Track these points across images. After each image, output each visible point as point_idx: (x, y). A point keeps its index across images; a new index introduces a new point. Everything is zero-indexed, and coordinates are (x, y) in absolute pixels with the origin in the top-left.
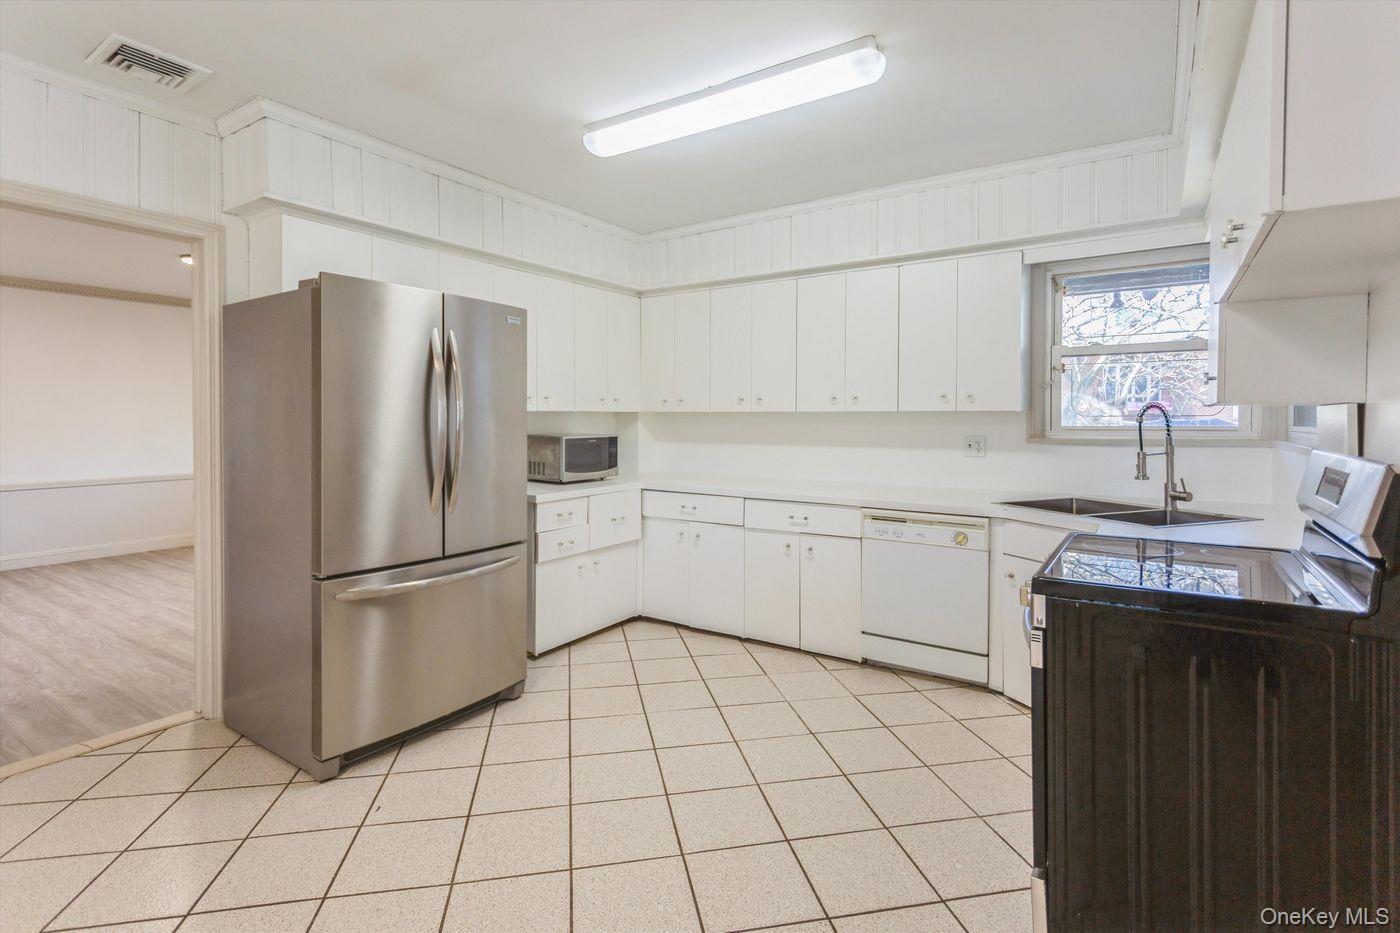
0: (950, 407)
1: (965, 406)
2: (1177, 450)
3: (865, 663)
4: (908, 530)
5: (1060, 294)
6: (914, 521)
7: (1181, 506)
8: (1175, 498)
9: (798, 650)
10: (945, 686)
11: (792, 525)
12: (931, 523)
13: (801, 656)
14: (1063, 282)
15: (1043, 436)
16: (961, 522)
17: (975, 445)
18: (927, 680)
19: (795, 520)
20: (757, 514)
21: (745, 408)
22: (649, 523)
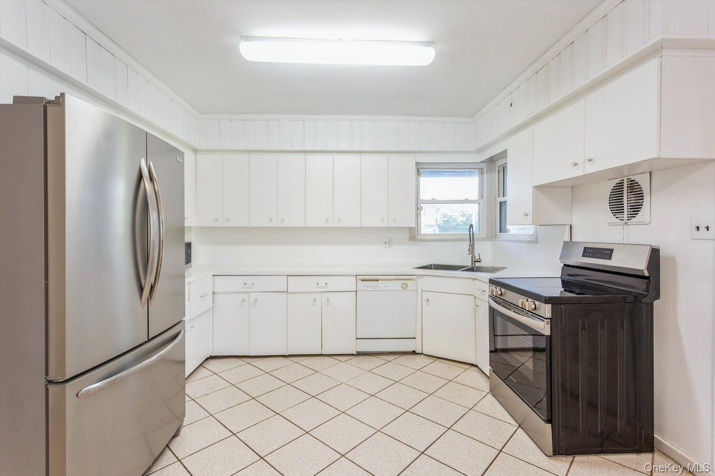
0: (385, 225)
1: (392, 225)
2: (476, 242)
3: (359, 354)
4: (380, 284)
5: (419, 177)
6: (382, 280)
7: (477, 264)
8: (475, 262)
9: (322, 355)
10: (398, 356)
11: (317, 288)
12: (391, 280)
13: (324, 358)
14: (421, 171)
15: (415, 238)
16: (404, 278)
17: (389, 243)
18: (387, 355)
19: (319, 285)
20: (295, 284)
21: (273, 224)
22: (217, 297)
